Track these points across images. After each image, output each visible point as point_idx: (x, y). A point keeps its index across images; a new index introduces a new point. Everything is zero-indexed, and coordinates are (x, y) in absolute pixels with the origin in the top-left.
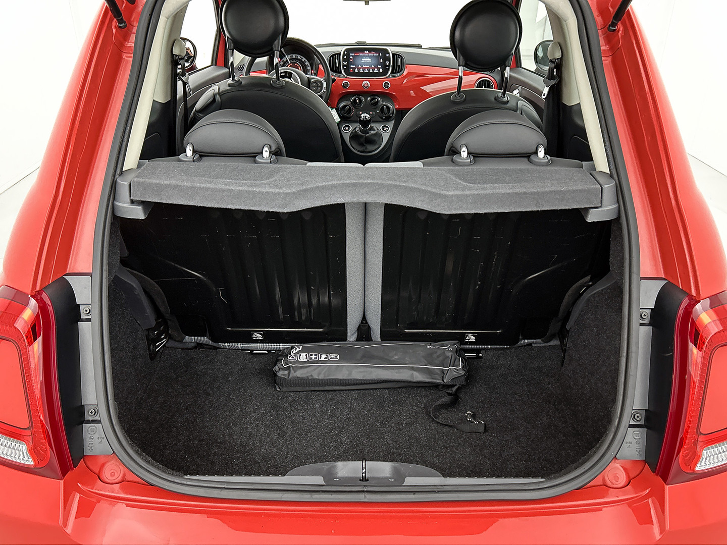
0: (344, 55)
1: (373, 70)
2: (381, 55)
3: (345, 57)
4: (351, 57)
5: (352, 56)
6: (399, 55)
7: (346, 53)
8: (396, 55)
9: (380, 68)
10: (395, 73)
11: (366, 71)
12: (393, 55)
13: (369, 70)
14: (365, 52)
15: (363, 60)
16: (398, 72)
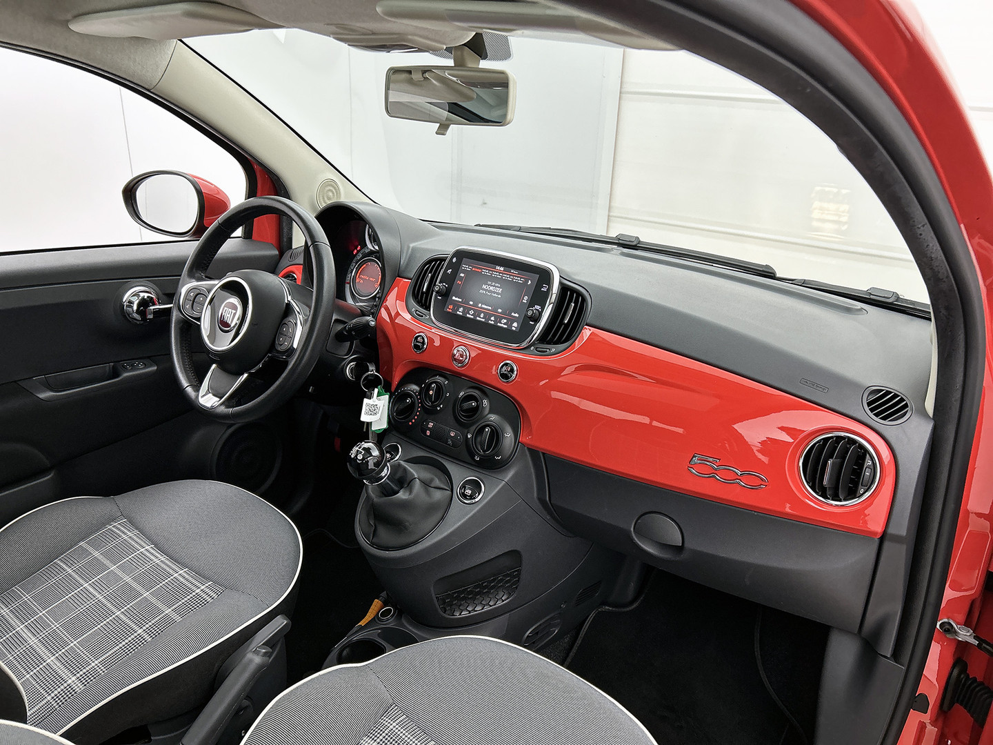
0: (451, 265)
1: (498, 319)
2: (530, 282)
3: (449, 271)
4: (462, 275)
5: (464, 272)
6: (579, 294)
7: (454, 260)
8: (573, 291)
9: (515, 319)
10: (549, 343)
11: (481, 318)
12: (564, 289)
13: (488, 316)
14: (498, 268)
15: (484, 287)
16: (559, 342)
